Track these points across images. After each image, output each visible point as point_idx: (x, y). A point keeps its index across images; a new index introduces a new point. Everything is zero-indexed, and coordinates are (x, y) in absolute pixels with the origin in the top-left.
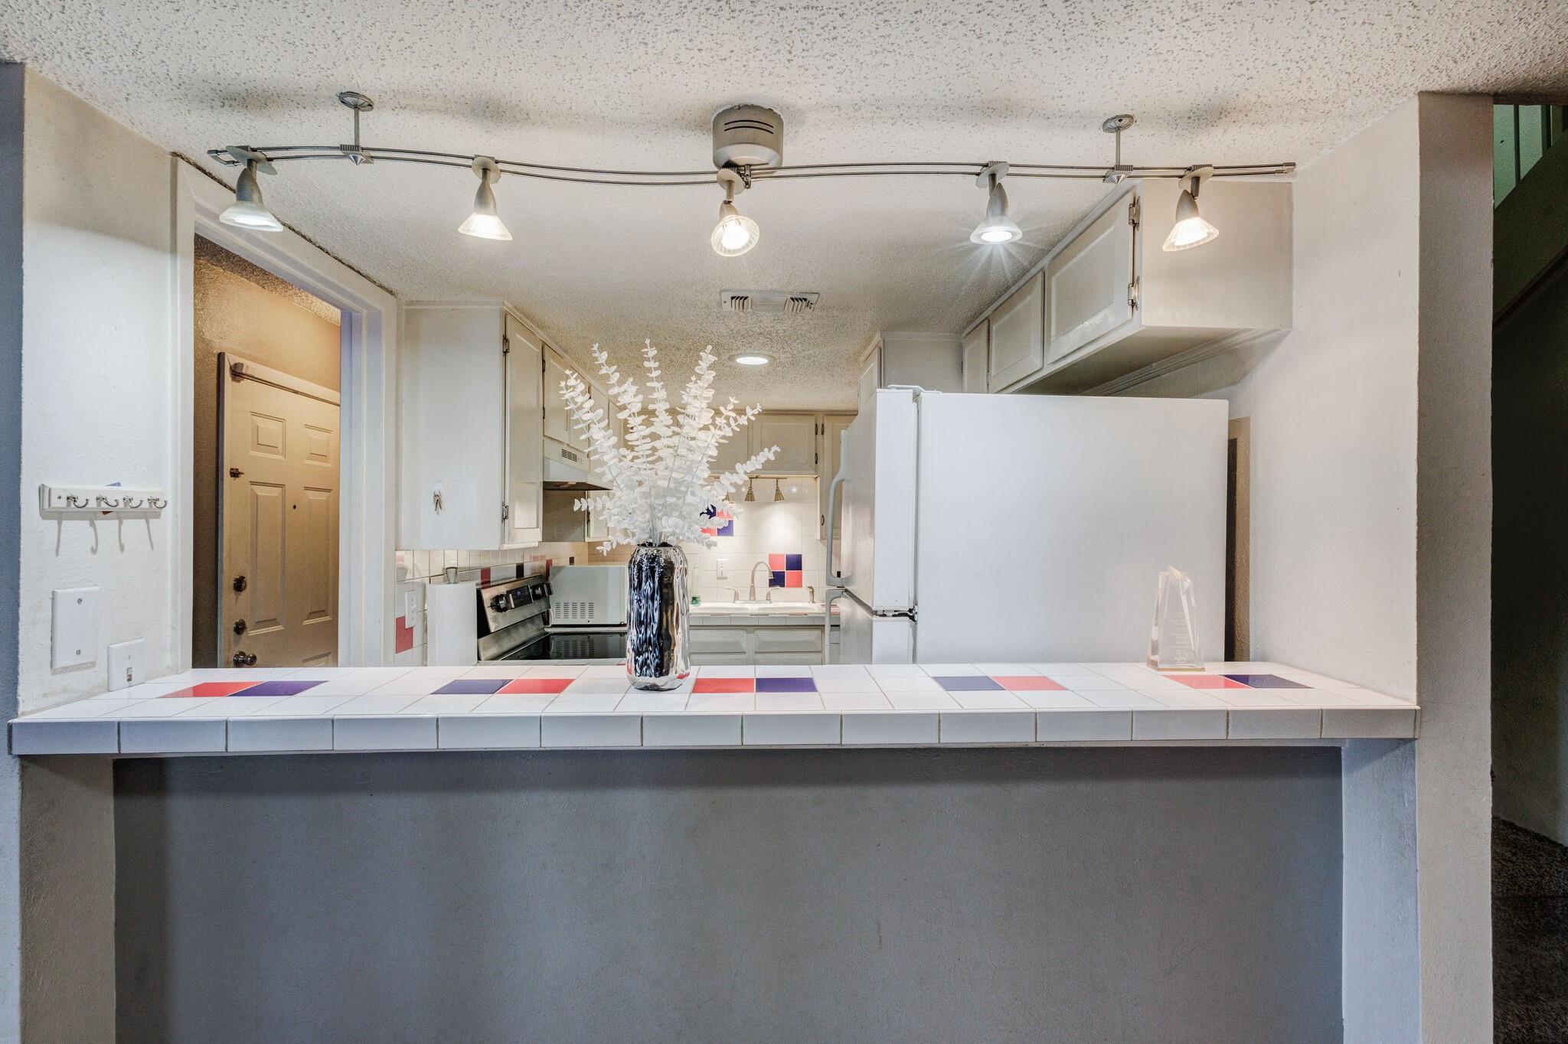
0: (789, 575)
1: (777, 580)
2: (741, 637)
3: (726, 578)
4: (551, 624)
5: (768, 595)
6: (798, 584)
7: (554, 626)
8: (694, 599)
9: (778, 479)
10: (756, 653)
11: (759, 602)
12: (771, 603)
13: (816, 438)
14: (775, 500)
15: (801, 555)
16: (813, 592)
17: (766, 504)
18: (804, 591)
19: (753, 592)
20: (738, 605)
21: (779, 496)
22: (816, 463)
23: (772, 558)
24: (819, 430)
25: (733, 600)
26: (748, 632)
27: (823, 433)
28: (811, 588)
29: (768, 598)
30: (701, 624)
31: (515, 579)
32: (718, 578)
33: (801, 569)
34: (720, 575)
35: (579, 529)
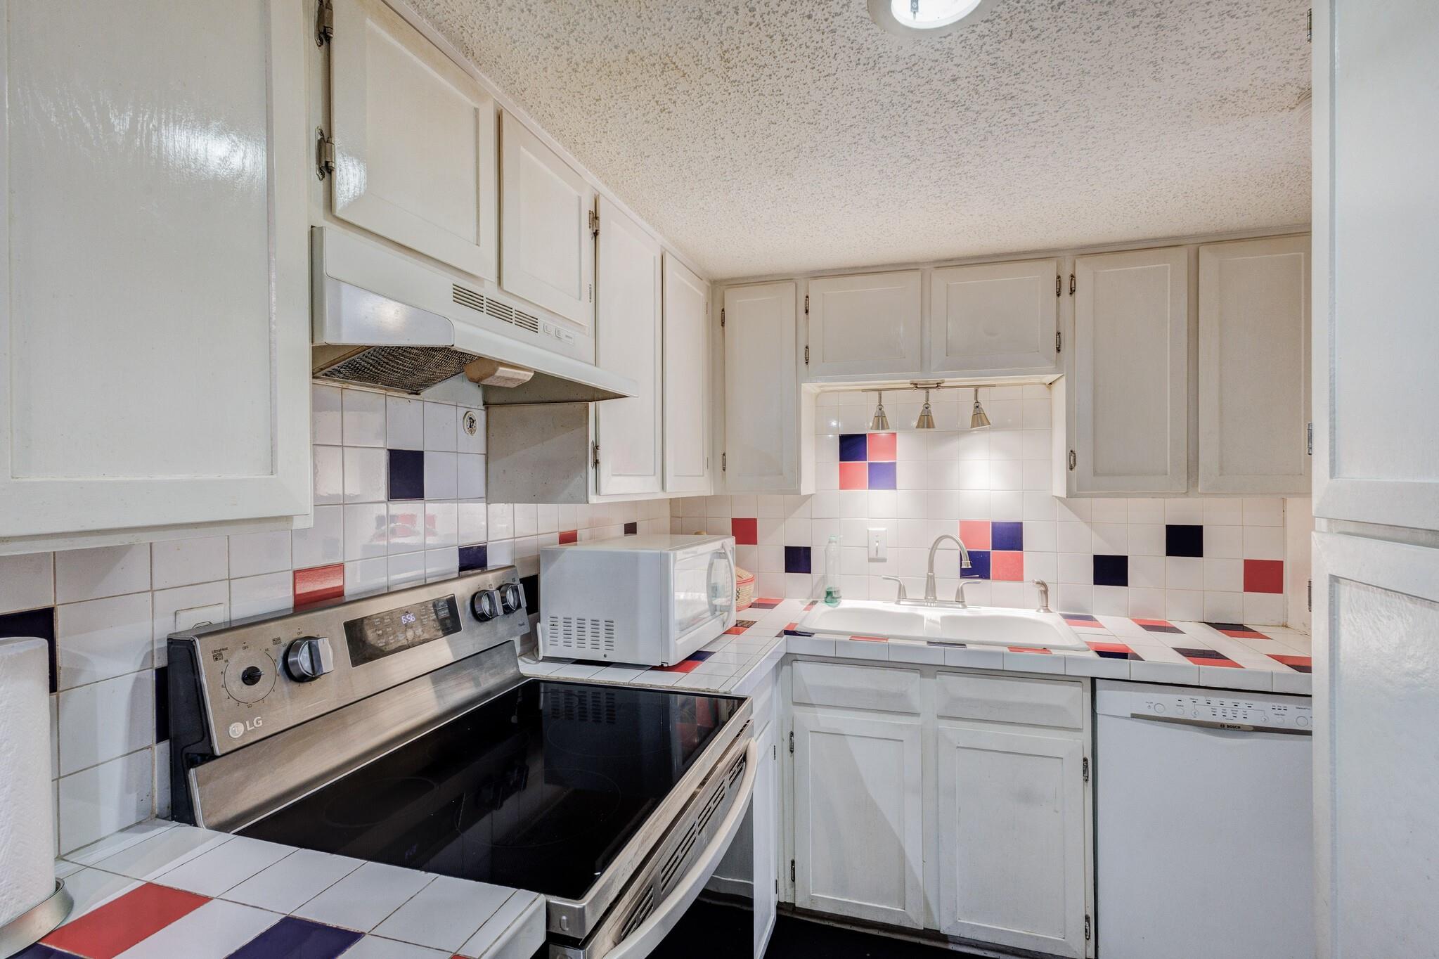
0: (997, 557)
1: (977, 567)
2: (911, 684)
3: (884, 560)
4: (541, 654)
5: (960, 593)
6: (1017, 575)
7: (546, 659)
8: (829, 594)
9: (977, 388)
10: (941, 717)
11: (943, 604)
12: (965, 607)
13: (1058, 304)
14: (973, 426)
15: (1021, 524)
16: (1046, 592)
17: (956, 433)
18: (1028, 588)
19: (931, 587)
20: (904, 608)
21: (979, 418)
22: (1058, 350)
23: (968, 529)
24: (1065, 286)
25: (896, 599)
26: (922, 676)
27: (1072, 291)
28: (1043, 584)
29: (960, 599)
30: (833, 655)
31: (456, 575)
32: (871, 560)
33: (1021, 549)
34: (873, 555)
35: (579, 478)
